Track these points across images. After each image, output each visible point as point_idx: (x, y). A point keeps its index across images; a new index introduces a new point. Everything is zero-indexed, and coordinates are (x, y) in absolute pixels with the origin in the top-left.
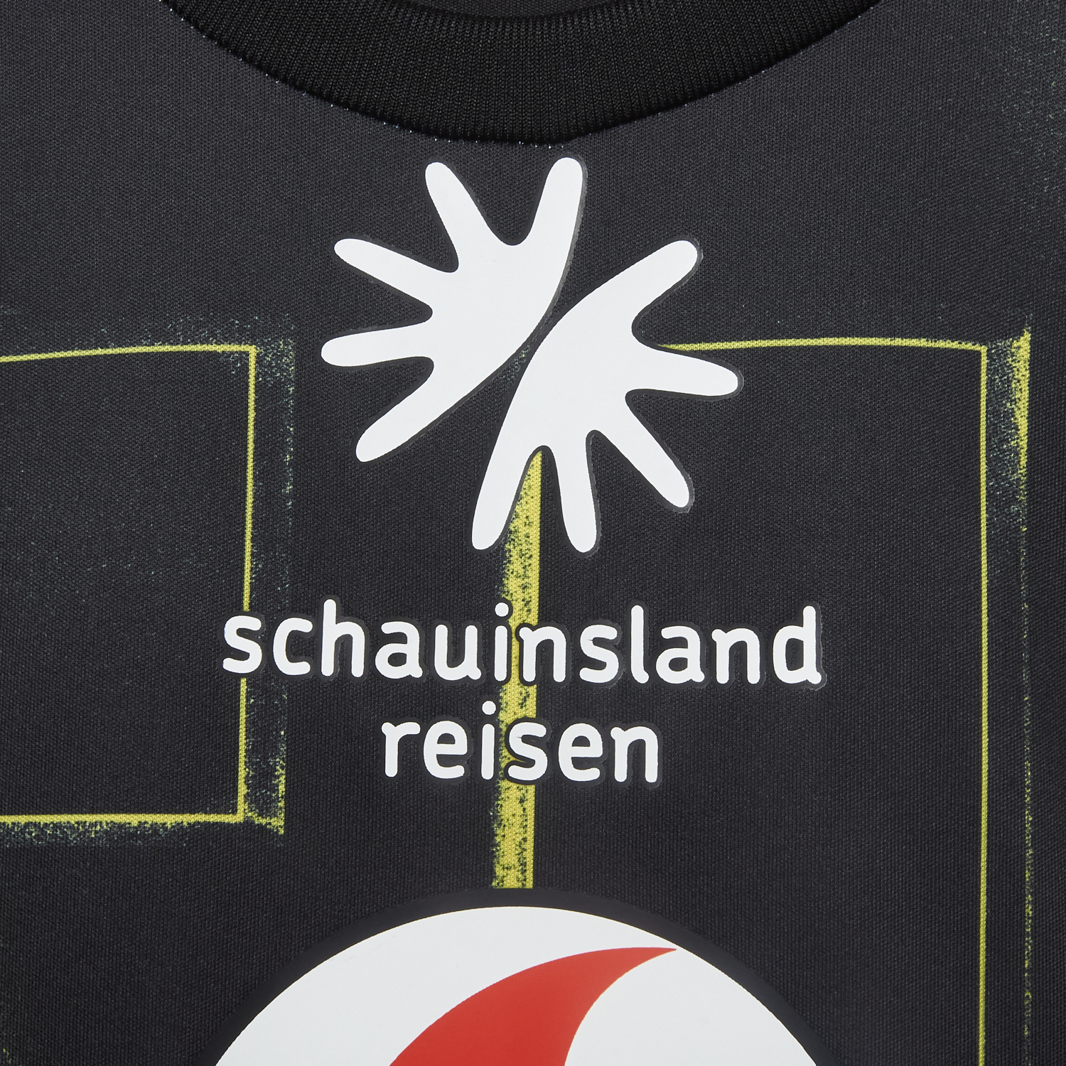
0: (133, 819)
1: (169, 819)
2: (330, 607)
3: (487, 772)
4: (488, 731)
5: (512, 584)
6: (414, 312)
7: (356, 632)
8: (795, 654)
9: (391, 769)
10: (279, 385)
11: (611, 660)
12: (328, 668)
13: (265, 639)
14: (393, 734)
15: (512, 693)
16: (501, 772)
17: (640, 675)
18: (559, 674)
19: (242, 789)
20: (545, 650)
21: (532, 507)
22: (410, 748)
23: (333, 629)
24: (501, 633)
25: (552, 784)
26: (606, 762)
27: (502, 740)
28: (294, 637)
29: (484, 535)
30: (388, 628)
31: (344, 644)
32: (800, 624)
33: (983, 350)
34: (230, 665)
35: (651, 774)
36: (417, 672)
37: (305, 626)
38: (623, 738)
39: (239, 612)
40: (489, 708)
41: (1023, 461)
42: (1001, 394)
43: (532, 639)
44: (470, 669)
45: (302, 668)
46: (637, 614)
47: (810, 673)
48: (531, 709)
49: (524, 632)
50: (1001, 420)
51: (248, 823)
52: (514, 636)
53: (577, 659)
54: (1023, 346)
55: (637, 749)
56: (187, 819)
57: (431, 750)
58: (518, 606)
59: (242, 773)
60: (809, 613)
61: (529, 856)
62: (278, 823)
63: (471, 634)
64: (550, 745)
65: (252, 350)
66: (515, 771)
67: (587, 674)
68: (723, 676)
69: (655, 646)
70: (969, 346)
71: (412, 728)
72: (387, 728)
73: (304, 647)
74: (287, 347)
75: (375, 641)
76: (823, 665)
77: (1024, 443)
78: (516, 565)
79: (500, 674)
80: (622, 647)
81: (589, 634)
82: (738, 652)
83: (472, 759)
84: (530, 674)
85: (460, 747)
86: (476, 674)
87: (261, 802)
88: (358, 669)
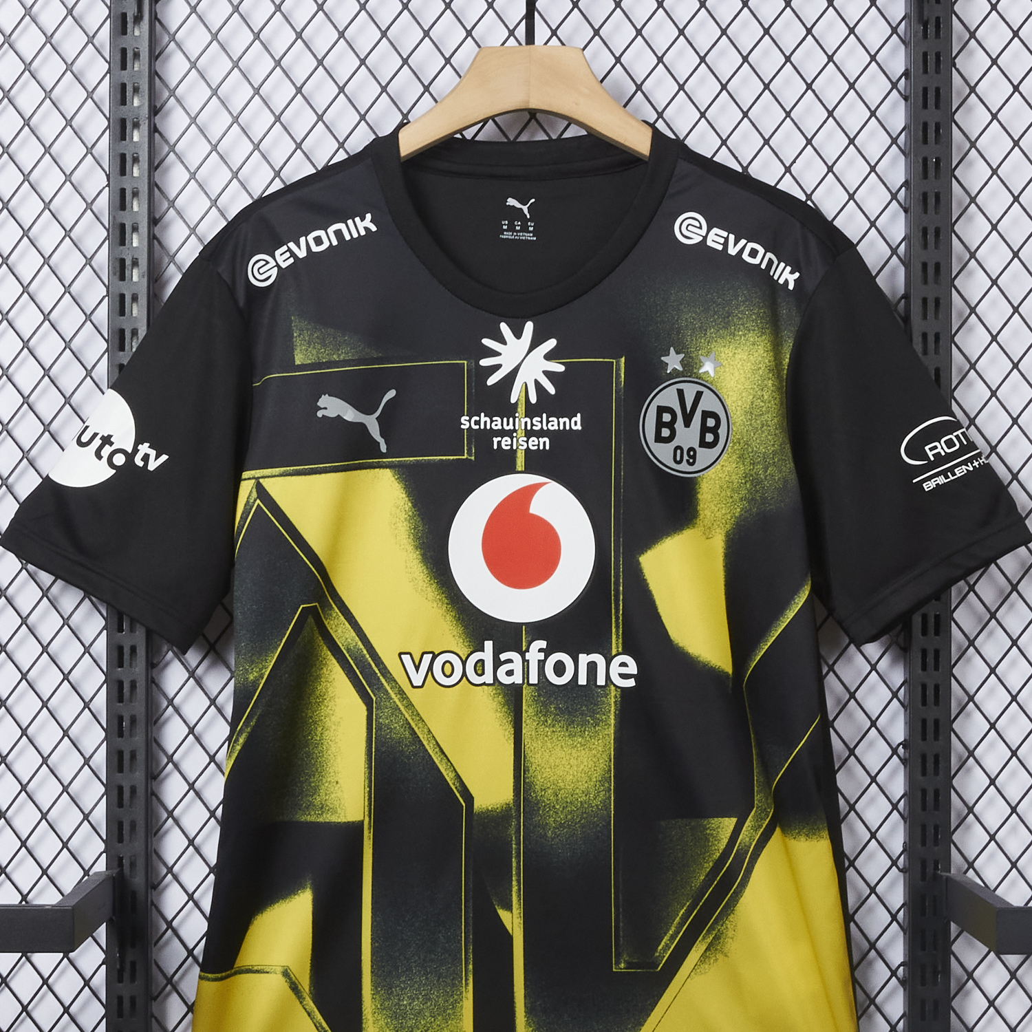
0: (444, 458)
1: (451, 458)
2: (483, 414)
3: (515, 448)
4: (515, 439)
5: (519, 410)
6: (497, 354)
7: (488, 420)
8: (576, 423)
9: (495, 447)
10: (471, 370)
11: (539, 425)
12: (482, 427)
13: (469, 421)
14: (496, 440)
15: (519, 432)
16: (517, 448)
17: (545, 428)
18: (529, 428)
19: (466, 451)
20: (526, 423)
21: (523, 394)
22: (499, 443)
23: (483, 418)
24: (517, 419)
25: (528, 450)
26: (538, 445)
27: (517, 441)
28: (475, 421)
29: (513, 400)
30: (494, 419)
31: (486, 422)
32: (576, 416)
33: (614, 361)
34: (462, 427)
35: (547, 448)
36: (500, 428)
37: (477, 418)
38: (542, 440)
39: (464, 415)
40: (515, 434)
41: (623, 383)
42: (618, 369)
43: (523, 421)
44: (511, 427)
45: (477, 427)
46: (544, 415)
47: (579, 427)
48: (523, 435)
49: (522, 419)
50: (618, 375)
51: (467, 458)
52: (520, 420)
53: (532, 425)
54: (623, 360)
55: (545, 443)
56: (455, 457)
57: (503, 444)
58: (521, 414)
59: (466, 448)
60: (579, 415)
61: (523, 464)
62: (473, 458)
63: (511, 419)
64: (527, 442)
65: (466, 362)
66: (520, 447)
67: (534, 428)
68: (561, 428)
69: (548, 422)
70: (611, 360)
71: (499, 439)
72: (494, 439)
73: (477, 423)
74: (473, 361)
75: (492, 421)
76: (582, 425)
77: (623, 380)
78: (520, 406)
79: (517, 428)
80: (541, 422)
81: (535, 419)
82: (565, 423)
83: (512, 445)
84: (523, 428)
85: (509, 443)
86: (512, 428)
87: (470, 454)
88: (488, 427)
